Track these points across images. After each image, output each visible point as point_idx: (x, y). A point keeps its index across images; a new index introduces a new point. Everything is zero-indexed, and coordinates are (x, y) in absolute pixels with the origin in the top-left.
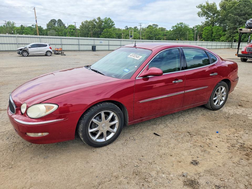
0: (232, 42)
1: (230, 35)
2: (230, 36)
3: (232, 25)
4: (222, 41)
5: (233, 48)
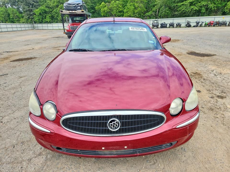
0: (33, 23)
1: (28, 16)
2: (29, 18)
3: (27, 7)
4: (23, 23)
5: (36, 29)
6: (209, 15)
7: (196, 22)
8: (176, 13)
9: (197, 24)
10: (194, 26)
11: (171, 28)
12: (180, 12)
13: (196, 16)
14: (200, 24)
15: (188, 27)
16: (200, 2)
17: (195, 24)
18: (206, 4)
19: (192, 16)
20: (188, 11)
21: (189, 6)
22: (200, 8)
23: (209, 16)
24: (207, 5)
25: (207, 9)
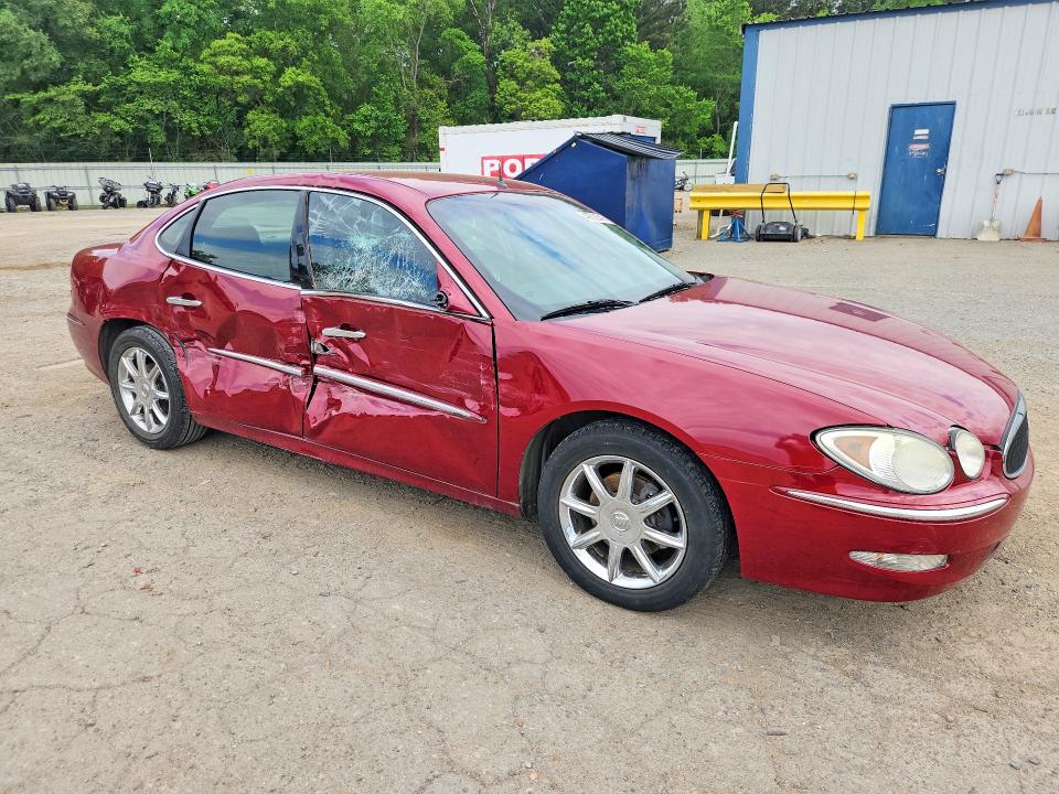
6: (186, 157)
7: (147, 186)
8: (22, 139)
9: (153, 192)
10: (142, 204)
11: (22, 210)
12: (41, 135)
13: (134, 161)
14: (164, 194)
15: (114, 205)
16: (130, 101)
17: (144, 195)
18: (160, 107)
19: (110, 158)
20: (87, 134)
21: (81, 109)
22: (141, 126)
23: (188, 161)
24: (168, 113)
25: (171, 132)
